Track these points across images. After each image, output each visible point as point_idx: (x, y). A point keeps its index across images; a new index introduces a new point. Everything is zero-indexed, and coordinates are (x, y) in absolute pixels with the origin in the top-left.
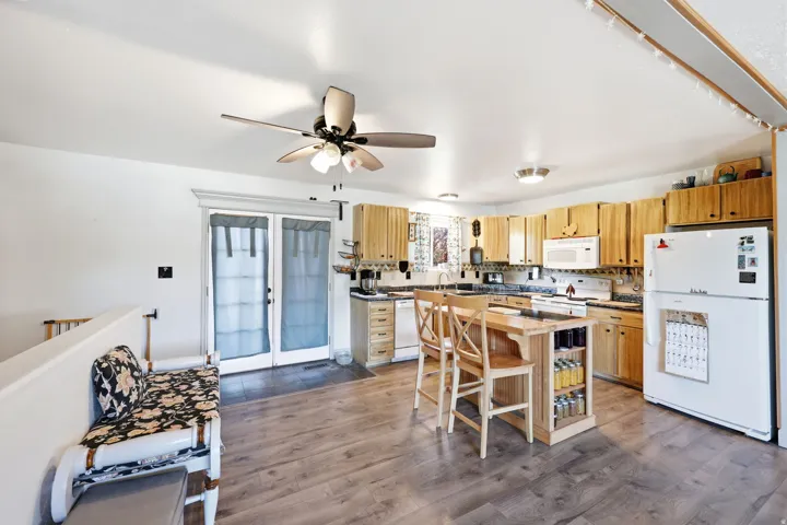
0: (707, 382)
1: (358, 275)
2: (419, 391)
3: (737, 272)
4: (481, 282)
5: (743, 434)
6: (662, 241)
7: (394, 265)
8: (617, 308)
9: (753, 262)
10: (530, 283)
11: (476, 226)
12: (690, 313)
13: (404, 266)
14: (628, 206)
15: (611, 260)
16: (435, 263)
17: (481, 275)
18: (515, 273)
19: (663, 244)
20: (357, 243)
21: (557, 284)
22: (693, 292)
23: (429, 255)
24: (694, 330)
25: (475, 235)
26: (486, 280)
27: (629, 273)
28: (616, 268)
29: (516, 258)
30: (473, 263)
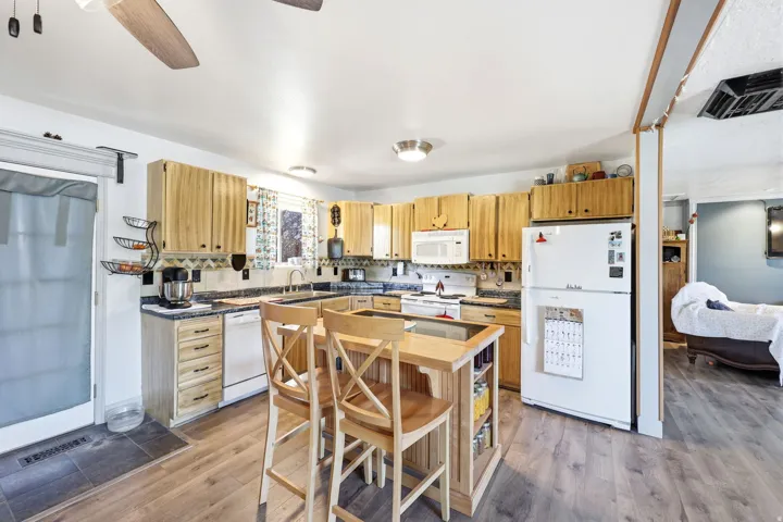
0: (582, 379)
1: (157, 277)
2: (269, 473)
3: (607, 267)
4: (340, 279)
5: (609, 426)
6: (541, 235)
7: (223, 260)
8: (491, 306)
9: (621, 256)
10: (394, 280)
11: (336, 212)
12: (567, 310)
13: (239, 262)
14: (497, 198)
15: (481, 254)
16: (285, 259)
17: (340, 272)
18: (377, 269)
19: (541, 239)
20: (153, 225)
21: (424, 280)
22: (569, 288)
23: (276, 246)
24: (570, 327)
25: (334, 224)
26: (345, 278)
27: (492, 268)
28: (480, 263)
29: (380, 253)
30: (331, 257)
